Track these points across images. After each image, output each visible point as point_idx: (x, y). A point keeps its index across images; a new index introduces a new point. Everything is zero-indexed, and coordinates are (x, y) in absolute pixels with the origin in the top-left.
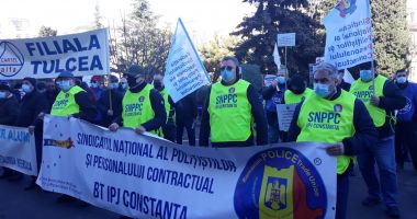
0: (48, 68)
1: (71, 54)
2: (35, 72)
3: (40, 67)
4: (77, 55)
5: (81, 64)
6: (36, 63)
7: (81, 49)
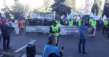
0: (44, 16)
1: (48, 15)
2: (41, 17)
3: (42, 16)
4: (50, 15)
5: (50, 16)
6: (41, 16)
7: (50, 14)
